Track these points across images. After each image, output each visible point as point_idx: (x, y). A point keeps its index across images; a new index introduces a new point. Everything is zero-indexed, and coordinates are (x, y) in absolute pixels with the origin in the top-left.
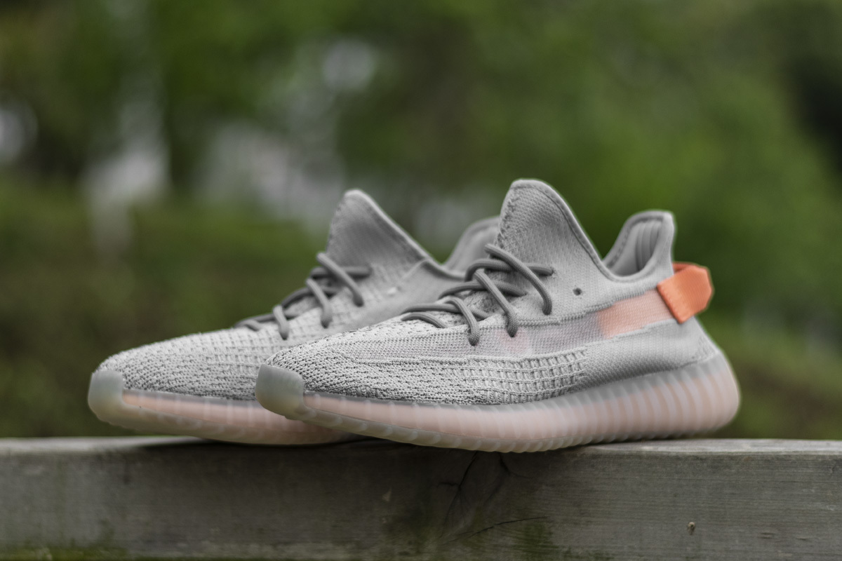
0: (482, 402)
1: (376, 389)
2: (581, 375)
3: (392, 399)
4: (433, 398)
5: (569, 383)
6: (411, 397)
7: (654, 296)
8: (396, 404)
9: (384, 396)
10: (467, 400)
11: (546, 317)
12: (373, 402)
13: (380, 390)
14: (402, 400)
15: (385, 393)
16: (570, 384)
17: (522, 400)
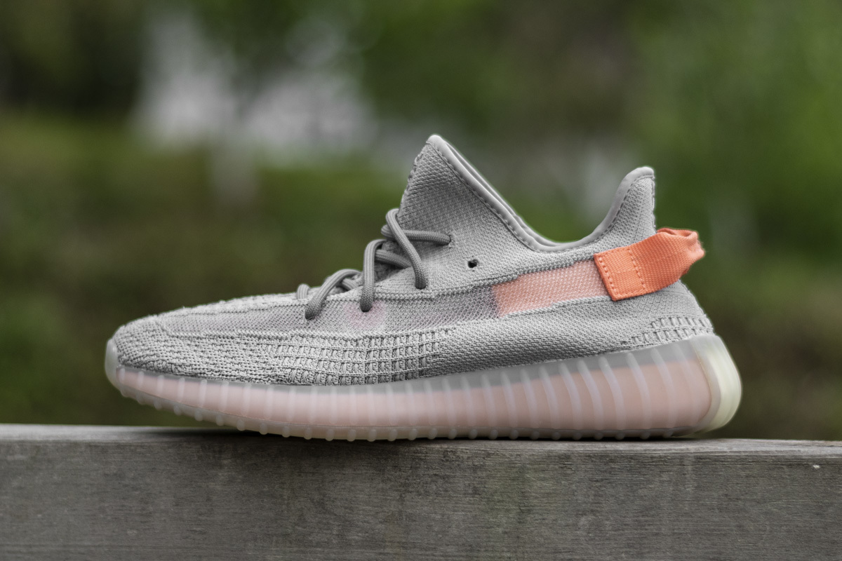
0: (283, 382)
1: (172, 364)
2: (434, 356)
3: (186, 375)
4: (227, 376)
5: (417, 365)
6: (204, 373)
7: (587, 268)
8: (186, 380)
9: (179, 372)
10: (267, 379)
11: (418, 291)
12: (167, 378)
13: (175, 365)
14: (195, 376)
15: (179, 369)
16: (420, 366)
17: (343, 382)
